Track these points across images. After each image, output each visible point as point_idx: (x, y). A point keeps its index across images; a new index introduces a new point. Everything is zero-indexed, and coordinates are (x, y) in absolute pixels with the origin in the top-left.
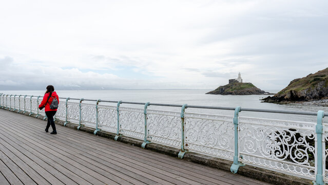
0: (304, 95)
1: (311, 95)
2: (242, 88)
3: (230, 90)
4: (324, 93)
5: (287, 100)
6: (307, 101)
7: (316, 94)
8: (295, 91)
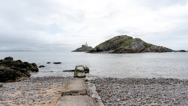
0: (102, 49)
1: (105, 49)
2: (86, 49)
3: (81, 50)
4: (110, 48)
5: (95, 51)
6: (103, 51)
7: (107, 48)
8: (99, 47)
